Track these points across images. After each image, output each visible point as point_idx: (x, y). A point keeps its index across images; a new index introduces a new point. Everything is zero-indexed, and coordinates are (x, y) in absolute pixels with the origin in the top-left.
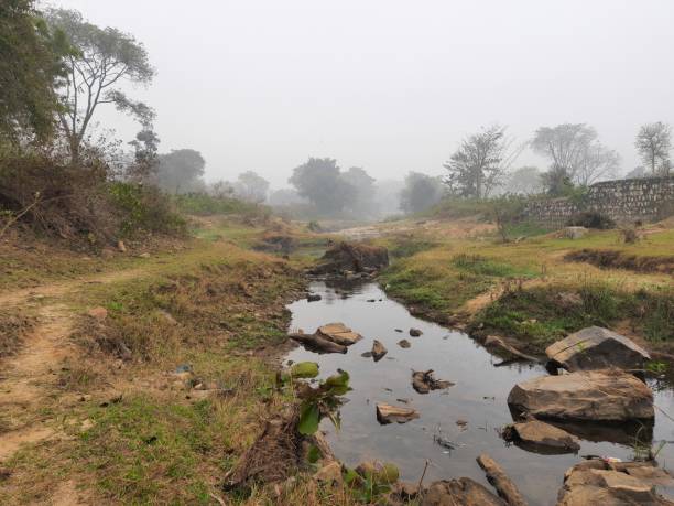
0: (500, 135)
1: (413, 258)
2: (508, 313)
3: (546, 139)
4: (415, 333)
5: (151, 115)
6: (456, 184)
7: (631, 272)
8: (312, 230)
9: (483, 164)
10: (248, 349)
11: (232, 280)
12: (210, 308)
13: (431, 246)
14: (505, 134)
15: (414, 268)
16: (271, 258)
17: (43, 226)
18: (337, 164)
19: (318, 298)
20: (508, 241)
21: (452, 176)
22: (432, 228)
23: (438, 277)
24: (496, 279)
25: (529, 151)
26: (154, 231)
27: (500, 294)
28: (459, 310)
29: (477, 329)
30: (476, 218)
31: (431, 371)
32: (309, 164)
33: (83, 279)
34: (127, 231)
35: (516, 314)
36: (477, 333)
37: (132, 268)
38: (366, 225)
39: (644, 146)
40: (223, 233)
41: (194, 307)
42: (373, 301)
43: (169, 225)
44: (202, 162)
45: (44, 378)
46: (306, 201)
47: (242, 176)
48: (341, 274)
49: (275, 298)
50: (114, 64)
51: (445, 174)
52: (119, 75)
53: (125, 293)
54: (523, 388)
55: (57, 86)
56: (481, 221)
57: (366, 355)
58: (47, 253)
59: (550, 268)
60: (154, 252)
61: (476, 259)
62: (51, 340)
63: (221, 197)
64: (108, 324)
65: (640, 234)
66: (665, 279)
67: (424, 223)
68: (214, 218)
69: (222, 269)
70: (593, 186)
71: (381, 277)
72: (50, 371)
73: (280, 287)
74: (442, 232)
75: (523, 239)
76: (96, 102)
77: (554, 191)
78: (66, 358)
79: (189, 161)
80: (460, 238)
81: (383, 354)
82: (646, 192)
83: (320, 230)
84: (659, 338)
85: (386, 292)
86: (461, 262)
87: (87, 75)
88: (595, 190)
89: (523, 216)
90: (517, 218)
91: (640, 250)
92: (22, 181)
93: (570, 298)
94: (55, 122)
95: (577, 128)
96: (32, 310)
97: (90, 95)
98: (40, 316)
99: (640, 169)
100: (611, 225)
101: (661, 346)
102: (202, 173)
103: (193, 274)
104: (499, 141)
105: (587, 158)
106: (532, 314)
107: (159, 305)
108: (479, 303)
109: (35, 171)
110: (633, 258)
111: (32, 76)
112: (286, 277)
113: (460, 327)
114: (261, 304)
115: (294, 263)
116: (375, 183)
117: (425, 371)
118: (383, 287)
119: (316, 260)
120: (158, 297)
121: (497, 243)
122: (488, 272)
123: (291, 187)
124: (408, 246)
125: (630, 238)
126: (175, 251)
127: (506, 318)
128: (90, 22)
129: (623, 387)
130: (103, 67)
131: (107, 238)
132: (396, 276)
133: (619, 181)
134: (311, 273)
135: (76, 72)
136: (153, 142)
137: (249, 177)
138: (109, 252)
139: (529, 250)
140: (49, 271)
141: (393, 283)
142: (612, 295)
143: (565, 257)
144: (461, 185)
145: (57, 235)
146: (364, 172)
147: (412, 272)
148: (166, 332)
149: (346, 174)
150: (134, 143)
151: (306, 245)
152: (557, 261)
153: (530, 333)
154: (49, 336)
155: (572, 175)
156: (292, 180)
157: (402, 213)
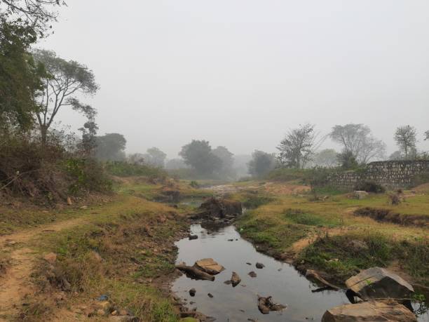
0: (311, 130)
1: (258, 209)
2: (321, 253)
3: (339, 132)
4: (259, 266)
5: (94, 113)
6: (284, 159)
7: (397, 225)
8: (193, 186)
9: (301, 147)
10: (149, 277)
11: (141, 225)
12: (125, 247)
13: (268, 200)
14: (314, 129)
15: (258, 218)
16: (166, 208)
17: (19, 189)
18: (210, 144)
19: (196, 237)
20: (318, 199)
21: (281, 154)
22: (270, 188)
23: (274, 225)
24: (312, 228)
25: (329, 140)
26: (91, 189)
27: (314, 240)
28: (288, 249)
29: (300, 264)
30: (297, 181)
31: (270, 297)
32: (192, 143)
33: (42, 228)
34: (73, 191)
35: (325, 255)
36: (300, 267)
37: (75, 218)
38: (227, 183)
39: (400, 140)
40: (136, 188)
41: (114, 246)
42: (232, 240)
43: (101, 186)
44: (124, 141)
45: (9, 312)
46: (190, 166)
47: (150, 151)
48: (211, 219)
49: (167, 237)
50: (73, 82)
51: (278, 153)
52: (76, 89)
53: (69, 239)
54: (332, 313)
55: (36, 96)
56: (301, 183)
57: (227, 283)
58: (20, 208)
59: (346, 221)
60: (90, 205)
61: (298, 212)
62: (17, 279)
63: (135, 164)
64: (56, 265)
65: (401, 197)
66: (419, 231)
67: (264, 183)
68: (130, 178)
69: (134, 217)
70: (370, 164)
71: (237, 222)
72: (15, 306)
73: (171, 229)
74: (277, 190)
75: (327, 198)
76: (60, 105)
77: (346, 166)
78: (26, 295)
79: (116, 141)
80: (287, 195)
81: (238, 282)
82: (403, 169)
83: (198, 186)
84: (419, 275)
85: (240, 233)
86: (288, 214)
87: (56, 88)
88: (371, 166)
89: (326, 181)
90: (322, 183)
91: (401, 210)
92: (9, 160)
93: (359, 244)
94: (33, 119)
95: (358, 126)
96: (6, 254)
97: (57, 100)
98: (12, 259)
99: (397, 153)
100: (382, 191)
101: (420, 281)
102: (124, 148)
103: (114, 222)
104: (310, 133)
105: (365, 145)
106: (336, 255)
107: (91, 247)
108: (301, 245)
109: (18, 154)
110: (398, 215)
111: (21, 92)
112: (175, 222)
113: (289, 262)
114: (159, 241)
115: (181, 211)
116: (233, 156)
117: (266, 297)
118: (238, 230)
119: (195, 209)
120: (91, 241)
121: (311, 200)
122: (306, 222)
123: (180, 157)
124: (254, 201)
125: (395, 201)
126: (104, 204)
127: (318, 257)
128: (61, 58)
129: (398, 314)
130: (67, 84)
131: (61, 196)
132: (247, 223)
133: (385, 162)
134: (191, 218)
135: (49, 87)
136: (94, 129)
137: (154, 151)
138: (60, 206)
139: (332, 206)
140: (20, 222)
141: (245, 228)
142: (386, 243)
143: (354, 212)
144: (287, 160)
145: (28, 195)
146: (226, 149)
147: (257, 220)
148: (95, 268)
149: (215, 150)
150: (82, 129)
151: (189, 197)
152: (350, 214)
153: (335, 269)
154: (16, 276)
155: (356, 156)
156: (181, 154)
157: (250, 175)
